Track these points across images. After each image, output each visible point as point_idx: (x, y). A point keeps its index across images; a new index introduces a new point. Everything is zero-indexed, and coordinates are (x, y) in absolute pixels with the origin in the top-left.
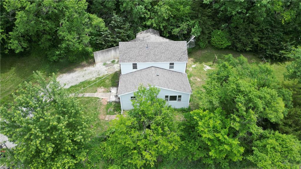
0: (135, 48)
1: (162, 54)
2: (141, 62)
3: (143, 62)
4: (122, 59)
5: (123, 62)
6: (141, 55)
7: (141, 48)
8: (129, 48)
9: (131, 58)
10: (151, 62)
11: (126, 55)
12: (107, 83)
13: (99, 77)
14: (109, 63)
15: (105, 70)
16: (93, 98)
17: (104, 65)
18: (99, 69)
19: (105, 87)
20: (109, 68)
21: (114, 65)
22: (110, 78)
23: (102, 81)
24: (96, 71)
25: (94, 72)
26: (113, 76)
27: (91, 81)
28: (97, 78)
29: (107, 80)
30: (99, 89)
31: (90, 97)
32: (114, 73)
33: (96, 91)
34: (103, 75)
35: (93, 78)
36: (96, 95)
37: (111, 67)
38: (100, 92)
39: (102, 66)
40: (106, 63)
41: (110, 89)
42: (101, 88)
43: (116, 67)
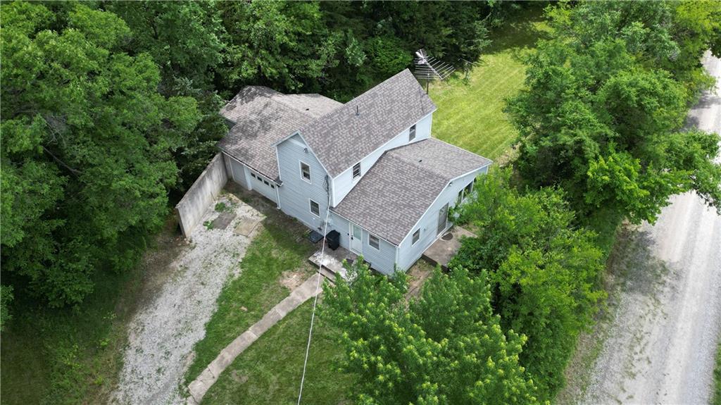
0: (335, 127)
1: (391, 115)
2: (370, 151)
3: (373, 150)
4: (333, 167)
5: (340, 173)
6: (360, 137)
7: (347, 123)
8: (327, 135)
9: (348, 155)
10: (385, 142)
11: (332, 152)
12: (281, 258)
13: (243, 259)
14: (219, 217)
15: (235, 237)
16: (305, 307)
17: (212, 228)
18: (215, 243)
19: (290, 267)
20: (235, 228)
21: (236, 215)
22: (274, 244)
23: (264, 261)
24: (215, 252)
25: (215, 256)
26: (274, 237)
27: (240, 279)
28: (242, 265)
29: (273, 252)
30: (285, 281)
31: (294, 310)
32: (263, 228)
33: (284, 288)
34: (246, 250)
35: (234, 271)
36: (299, 298)
37: (237, 221)
38: (297, 286)
39: (209, 233)
40: (210, 222)
41: (308, 264)
42: (285, 276)
43: (249, 215)
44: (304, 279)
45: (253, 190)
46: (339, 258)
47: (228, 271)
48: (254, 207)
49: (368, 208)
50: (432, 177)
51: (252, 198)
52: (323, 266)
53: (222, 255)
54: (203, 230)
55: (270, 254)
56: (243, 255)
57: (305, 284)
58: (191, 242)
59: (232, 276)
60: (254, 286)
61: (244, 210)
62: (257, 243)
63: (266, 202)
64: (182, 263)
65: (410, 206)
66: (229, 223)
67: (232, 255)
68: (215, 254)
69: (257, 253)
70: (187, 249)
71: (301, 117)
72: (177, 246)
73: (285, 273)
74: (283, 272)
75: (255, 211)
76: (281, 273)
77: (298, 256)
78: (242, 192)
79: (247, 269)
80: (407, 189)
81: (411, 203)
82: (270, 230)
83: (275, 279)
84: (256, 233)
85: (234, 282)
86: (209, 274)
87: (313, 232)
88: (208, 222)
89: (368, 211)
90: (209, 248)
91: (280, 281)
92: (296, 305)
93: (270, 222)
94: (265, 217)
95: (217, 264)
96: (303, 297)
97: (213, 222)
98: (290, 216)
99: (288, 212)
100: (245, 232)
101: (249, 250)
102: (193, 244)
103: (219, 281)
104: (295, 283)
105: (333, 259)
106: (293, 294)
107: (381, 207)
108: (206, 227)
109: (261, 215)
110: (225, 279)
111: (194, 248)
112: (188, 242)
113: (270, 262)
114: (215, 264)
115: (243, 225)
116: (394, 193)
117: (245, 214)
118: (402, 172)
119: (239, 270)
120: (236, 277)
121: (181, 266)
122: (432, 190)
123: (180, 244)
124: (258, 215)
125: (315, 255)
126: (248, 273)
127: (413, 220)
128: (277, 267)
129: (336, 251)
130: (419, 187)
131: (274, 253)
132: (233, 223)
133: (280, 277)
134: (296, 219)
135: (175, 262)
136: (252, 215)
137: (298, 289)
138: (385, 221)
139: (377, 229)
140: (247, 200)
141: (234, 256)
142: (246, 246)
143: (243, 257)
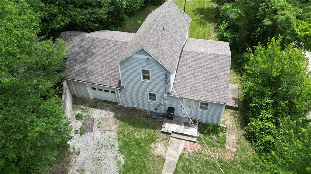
0: (158, 40)
1: (177, 27)
4: (170, 66)
6: (172, 43)
7: (162, 36)
8: (157, 46)
9: (172, 56)
10: (183, 43)
11: (165, 56)
12: (143, 137)
13: (119, 147)
14: (83, 124)
15: (103, 134)
16: (181, 164)
17: (83, 134)
18: (92, 143)
19: (153, 140)
20: (99, 128)
21: (94, 119)
22: (133, 129)
23: (133, 143)
24: (96, 150)
25: (99, 153)
26: (130, 124)
27: (126, 162)
28: (121, 151)
29: (135, 135)
30: (156, 151)
31: (176, 169)
32: (118, 121)
33: (159, 156)
34: (116, 141)
35: (119, 159)
36: (172, 159)
37: (97, 122)
38: (165, 152)
39: (83, 137)
40: (79, 130)
41: (162, 134)
42: (153, 147)
43: (102, 116)
44: (166, 145)
45: (94, 99)
46: (178, 123)
47: (114, 160)
48: (103, 109)
49: (193, 86)
50: (220, 57)
51: (97, 104)
52: (173, 132)
53: (103, 150)
54: (78, 138)
55: (134, 137)
56: (117, 145)
57: (169, 148)
58: (74, 149)
59: (119, 162)
60: (140, 163)
61: (97, 114)
62: (121, 132)
63: (108, 103)
64: (77, 168)
65: (219, 78)
66: (93, 126)
67: (110, 147)
68: (98, 151)
69: (126, 139)
70: (74, 156)
71: (113, 43)
72: (65, 156)
73: (152, 146)
74: (150, 146)
75: (104, 111)
76: (150, 147)
77: (153, 131)
78: (87, 102)
79: (126, 153)
80: (210, 68)
81: (217, 76)
82: (124, 121)
83: (149, 152)
84: (116, 126)
85: (124, 166)
86: (103, 168)
87: (152, 113)
88: (77, 131)
89: (194, 88)
90: (90, 148)
91: (153, 153)
92: (174, 165)
93: (119, 115)
94: (114, 113)
95: (104, 158)
96: (175, 158)
97: (80, 129)
98: (130, 107)
99: (127, 105)
100: (108, 128)
101: (119, 139)
102: (76, 150)
103: (113, 170)
104: (163, 150)
105: (176, 125)
106: (167, 158)
107: (201, 84)
108: (79, 134)
109: (110, 113)
110: (116, 167)
111: (79, 153)
112: (72, 151)
113: (138, 142)
114: (102, 158)
115: (104, 124)
116: (202, 72)
117: (100, 116)
118: (199, 59)
119: (122, 156)
120: (123, 162)
121: (78, 171)
122: (224, 64)
123: (67, 154)
124: (108, 114)
125: (163, 126)
126: (129, 155)
127: (225, 85)
128: (144, 144)
129: (173, 119)
130: (216, 65)
131: (137, 135)
132: (96, 125)
133: (151, 150)
134: (135, 108)
135: (71, 169)
136: (105, 115)
137: (167, 153)
138: (209, 91)
139: (207, 98)
140: (95, 106)
141: (111, 148)
142: (115, 137)
143: (118, 145)
